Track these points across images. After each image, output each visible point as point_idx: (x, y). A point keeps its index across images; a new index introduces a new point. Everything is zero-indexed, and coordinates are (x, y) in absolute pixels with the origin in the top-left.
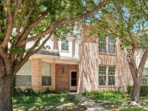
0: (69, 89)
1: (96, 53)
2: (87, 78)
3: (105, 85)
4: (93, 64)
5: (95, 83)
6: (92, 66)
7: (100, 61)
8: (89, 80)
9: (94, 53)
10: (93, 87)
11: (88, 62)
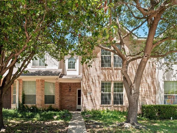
0: (75, 107)
1: (98, 69)
2: (87, 96)
3: (109, 103)
4: (94, 81)
5: (96, 102)
6: (93, 83)
7: (102, 77)
8: (89, 98)
9: (96, 69)
10: (95, 105)
11: (88, 79)
